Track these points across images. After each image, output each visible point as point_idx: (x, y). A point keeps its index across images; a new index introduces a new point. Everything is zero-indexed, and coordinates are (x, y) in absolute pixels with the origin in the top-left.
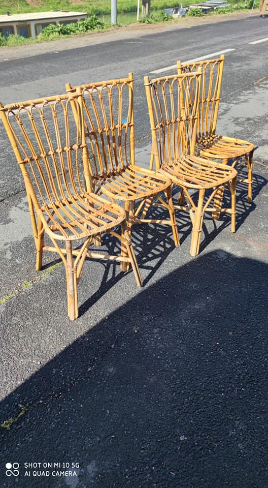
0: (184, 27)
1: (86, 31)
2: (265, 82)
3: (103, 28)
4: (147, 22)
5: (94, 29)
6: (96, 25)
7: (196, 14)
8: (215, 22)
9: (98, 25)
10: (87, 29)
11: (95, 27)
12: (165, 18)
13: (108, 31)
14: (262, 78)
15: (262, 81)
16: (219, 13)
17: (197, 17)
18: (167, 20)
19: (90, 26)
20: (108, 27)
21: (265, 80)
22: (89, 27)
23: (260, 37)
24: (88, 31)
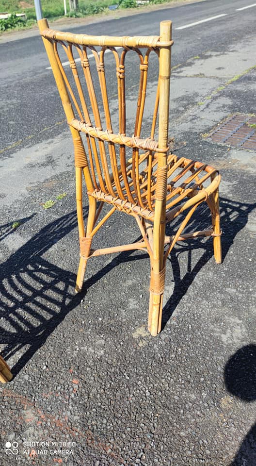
0: (114, 18)
1: (4, 31)
2: (179, 70)
3: (24, 26)
4: (74, 16)
5: (15, 27)
6: (16, 23)
7: (130, 5)
8: (148, 11)
9: (19, 23)
10: (7, 27)
11: (16, 25)
12: (95, 10)
13: (31, 28)
14: (176, 65)
15: (175, 69)
16: (155, 3)
17: (131, 9)
18: (97, 13)
19: (10, 24)
20: (30, 24)
21: (180, 67)
22: (9, 26)
23: (189, 22)
24: (8, 29)
